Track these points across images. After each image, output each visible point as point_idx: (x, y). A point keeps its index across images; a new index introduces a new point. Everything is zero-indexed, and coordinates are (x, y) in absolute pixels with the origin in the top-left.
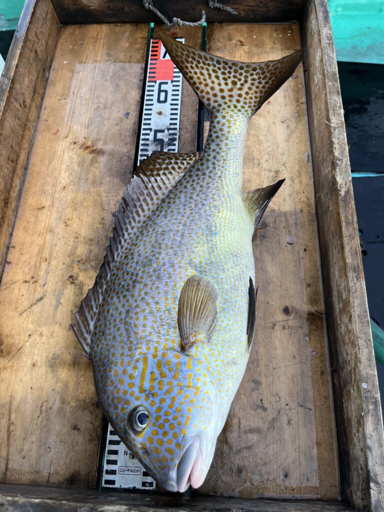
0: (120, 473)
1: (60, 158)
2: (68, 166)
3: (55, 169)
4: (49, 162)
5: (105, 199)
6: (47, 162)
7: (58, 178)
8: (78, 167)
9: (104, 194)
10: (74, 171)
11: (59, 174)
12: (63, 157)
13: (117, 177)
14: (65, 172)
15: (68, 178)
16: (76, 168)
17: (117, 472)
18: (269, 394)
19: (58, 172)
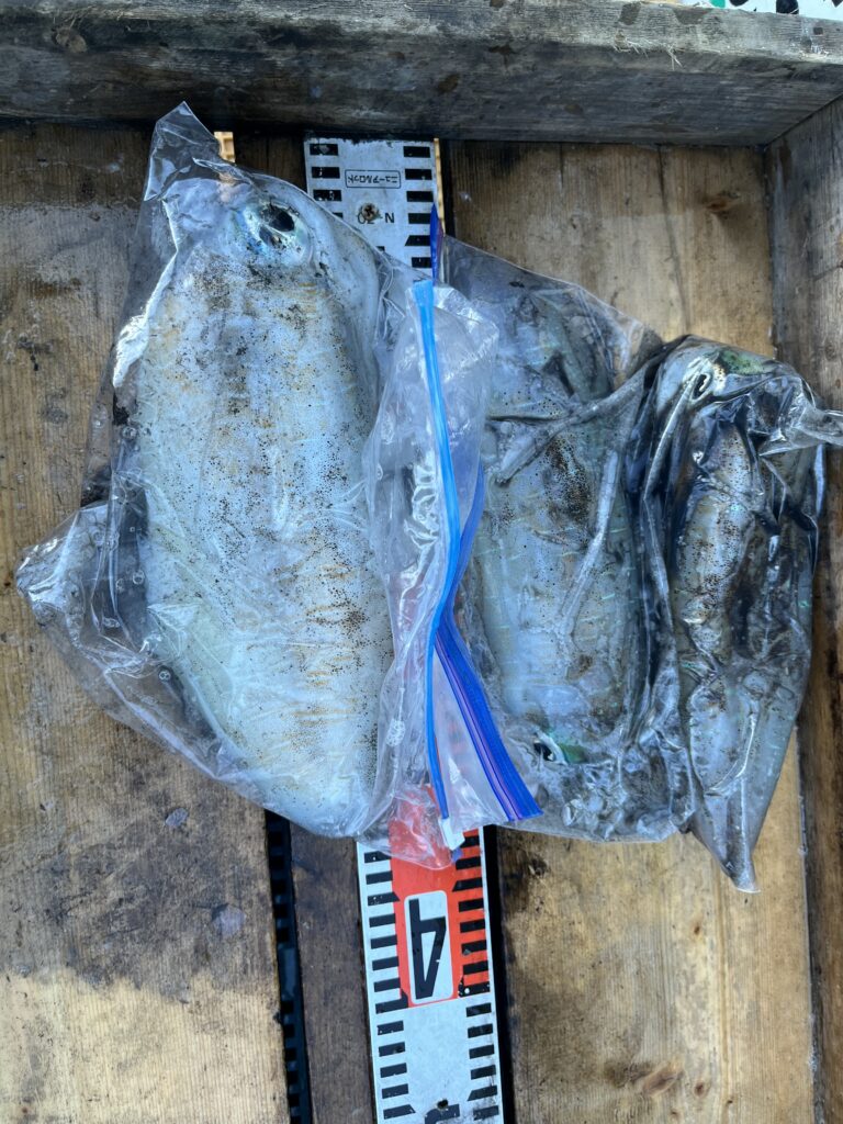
0: (396, 174)
1: (732, 1028)
2: (703, 1006)
3: (736, 986)
4: (758, 1010)
5: (576, 914)
6: (764, 1005)
7: (723, 962)
8: (674, 1009)
9: (581, 929)
10: (684, 990)
11: (723, 974)
12: (725, 1033)
13: (554, 998)
14: (706, 983)
15: (694, 966)
16: (678, 1005)
17: (403, 176)
18: (14, 385)
19: (727, 979)
